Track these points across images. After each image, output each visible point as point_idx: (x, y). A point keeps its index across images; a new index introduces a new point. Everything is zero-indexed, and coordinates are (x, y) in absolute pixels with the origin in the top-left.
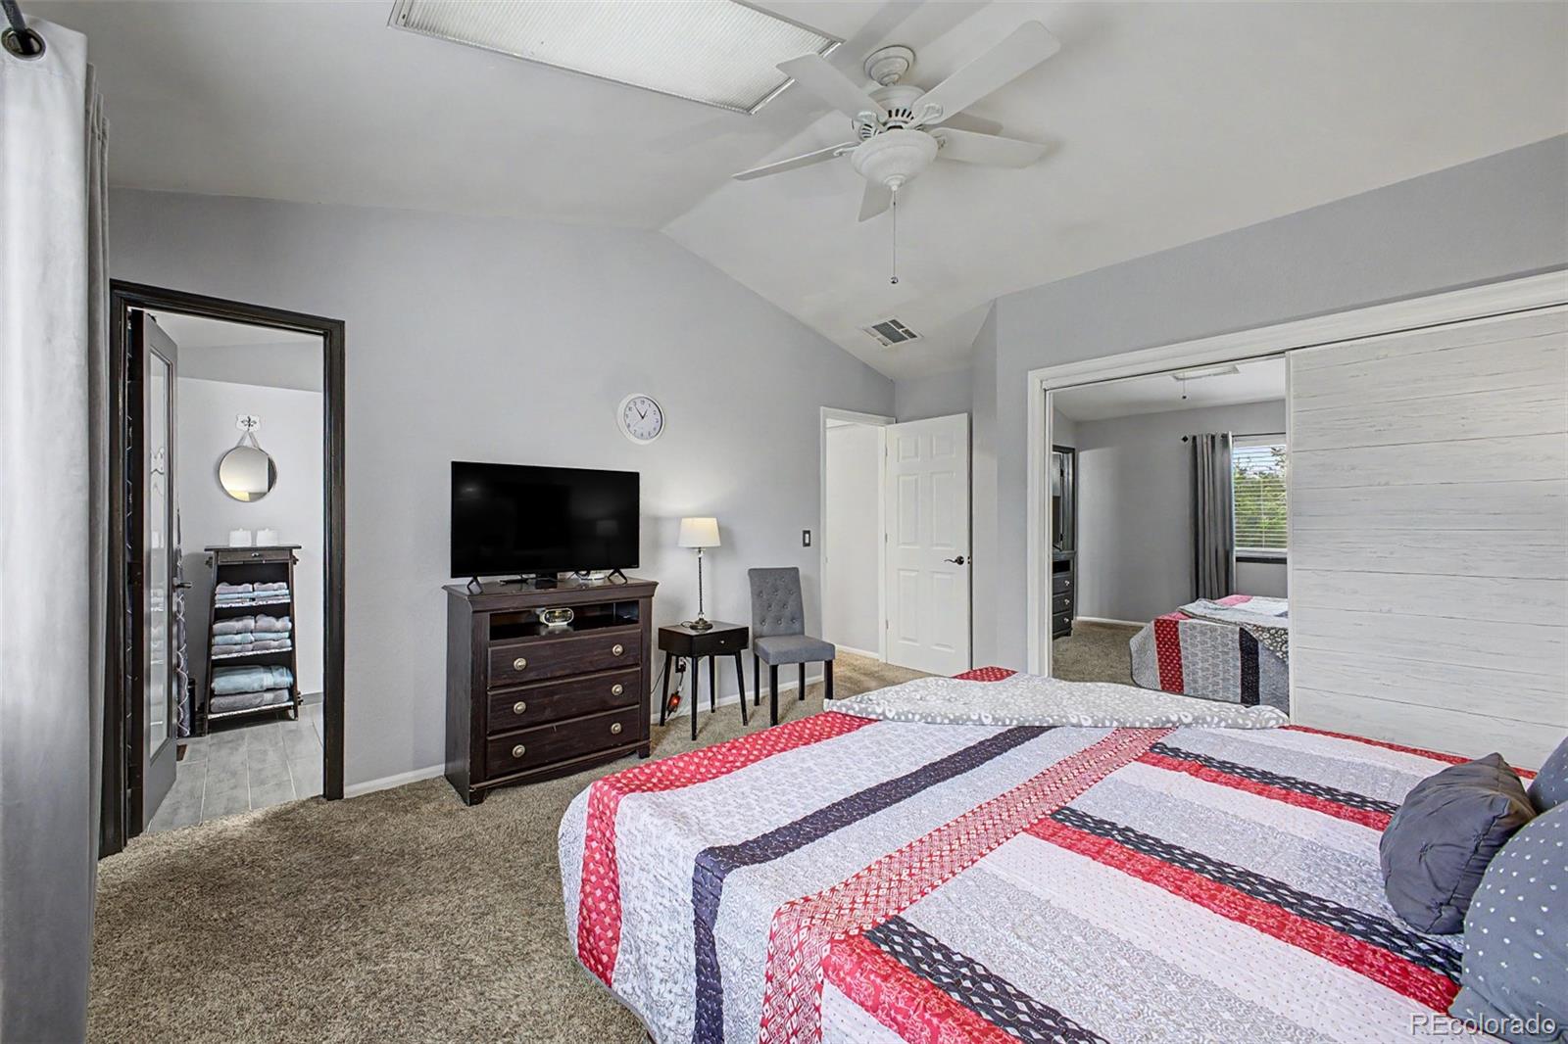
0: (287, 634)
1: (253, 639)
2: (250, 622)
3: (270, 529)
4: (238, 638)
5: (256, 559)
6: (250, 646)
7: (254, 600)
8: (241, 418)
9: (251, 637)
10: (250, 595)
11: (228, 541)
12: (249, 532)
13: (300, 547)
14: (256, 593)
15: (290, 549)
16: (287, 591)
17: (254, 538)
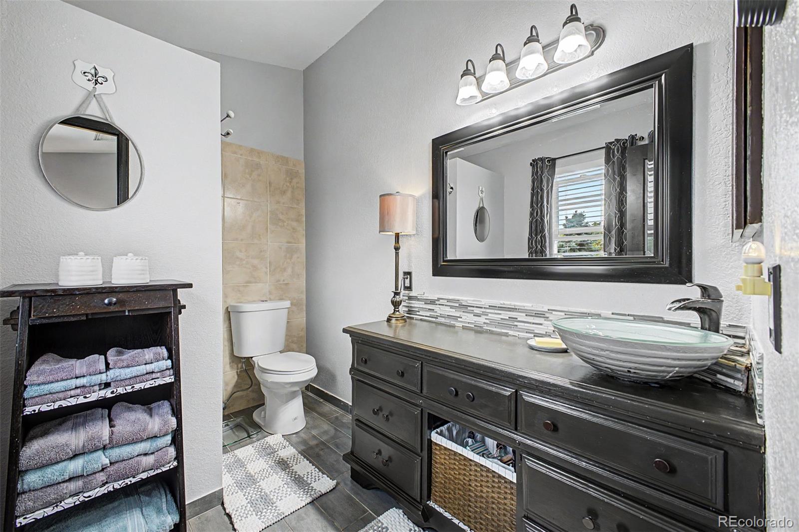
0: (169, 438)
1: (107, 461)
2: (101, 430)
3: (135, 255)
4: (75, 466)
5: (112, 308)
6: (102, 477)
7: (107, 385)
8: (81, 66)
9: (103, 459)
10: (103, 378)
11: (57, 276)
12: (98, 262)
13: (190, 286)
14: (111, 373)
15: (173, 289)
16: (169, 362)
17: (108, 268)
